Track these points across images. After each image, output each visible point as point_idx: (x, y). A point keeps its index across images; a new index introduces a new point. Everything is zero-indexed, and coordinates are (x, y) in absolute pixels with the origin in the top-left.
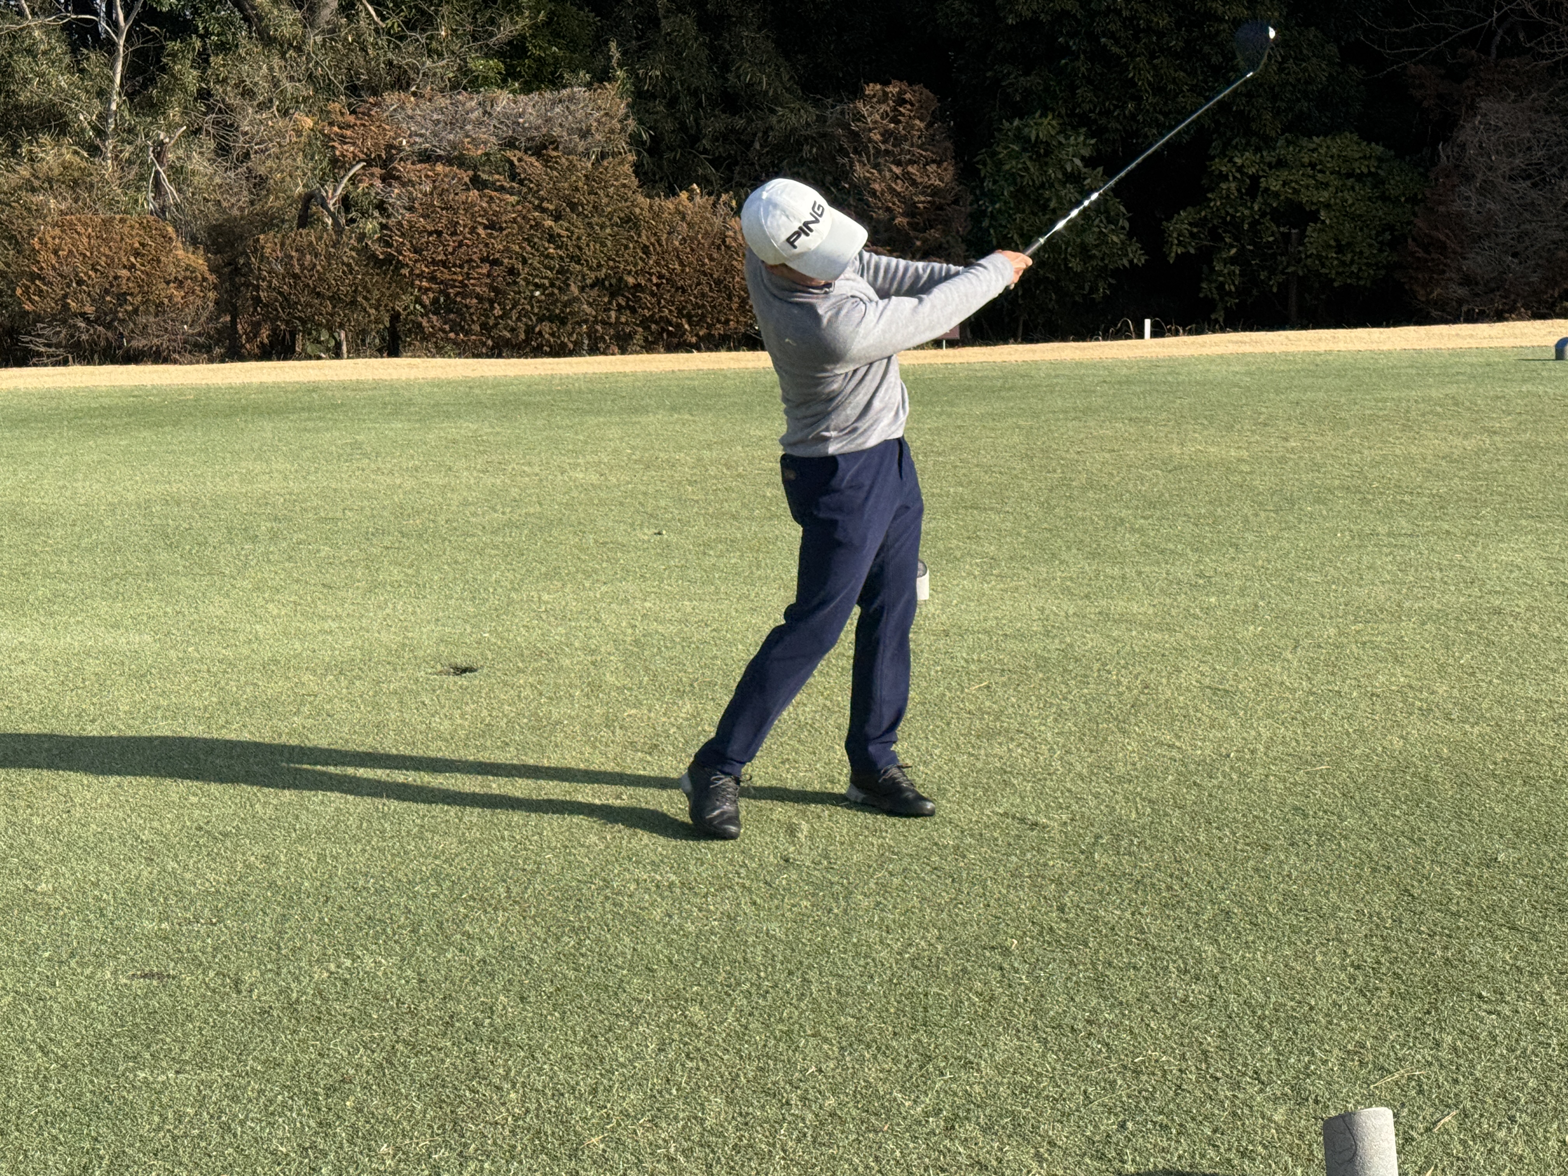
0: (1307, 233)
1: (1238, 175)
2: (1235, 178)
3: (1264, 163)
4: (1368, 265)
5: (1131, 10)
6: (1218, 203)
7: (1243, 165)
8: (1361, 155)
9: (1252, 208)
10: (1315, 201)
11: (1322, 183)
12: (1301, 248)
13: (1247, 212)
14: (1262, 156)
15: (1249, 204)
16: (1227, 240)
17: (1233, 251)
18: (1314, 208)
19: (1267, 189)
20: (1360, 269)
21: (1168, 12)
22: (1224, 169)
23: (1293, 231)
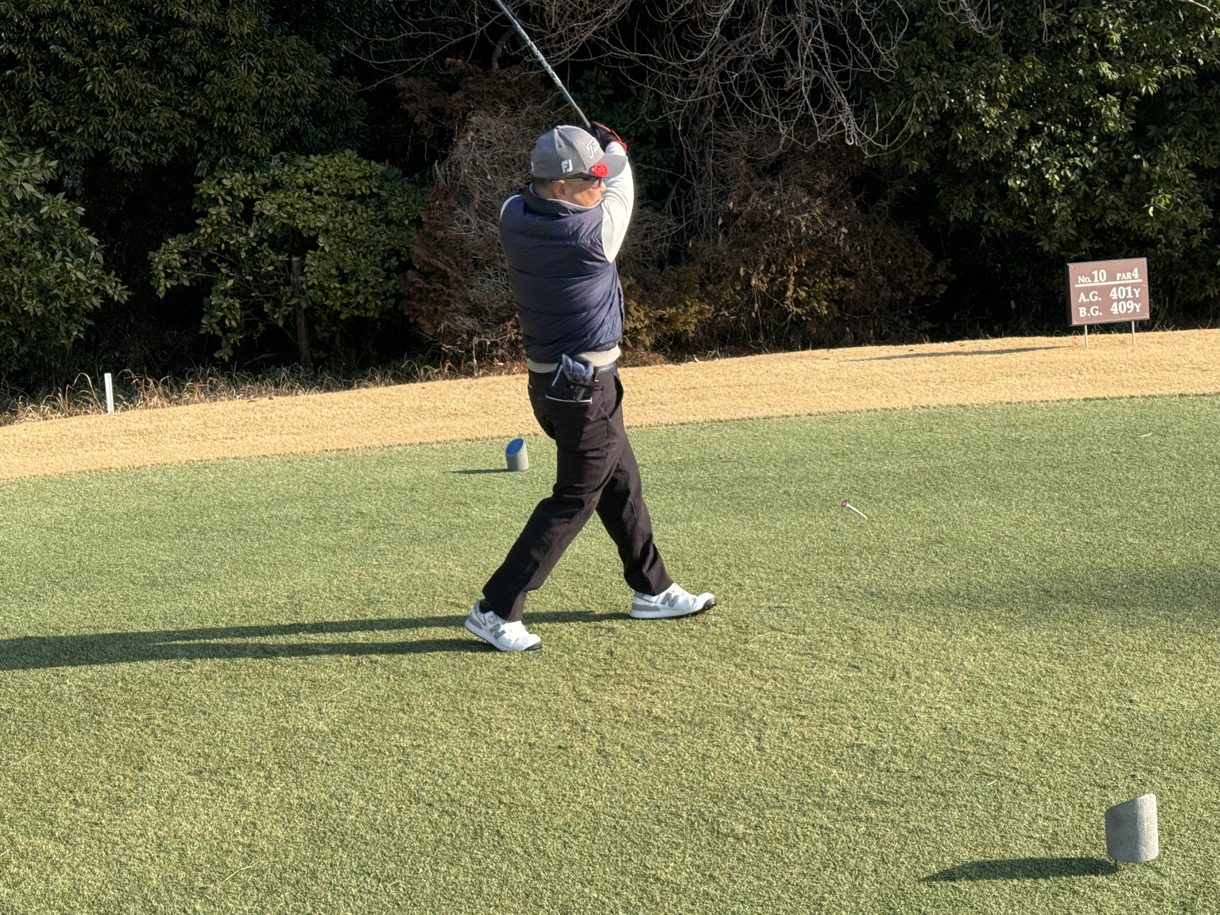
0: (307, 262)
1: (229, 199)
2: (225, 202)
3: (257, 185)
4: (376, 295)
5: (82, 13)
6: (209, 230)
7: (232, 188)
8: (360, 174)
9: (246, 235)
10: (312, 226)
11: (320, 206)
12: (302, 278)
13: (242, 239)
14: (254, 177)
15: (244, 230)
16: (223, 270)
17: (230, 282)
18: (312, 234)
19: (262, 214)
20: (366, 299)
21: (126, 17)
22: (212, 192)
23: (294, 259)
